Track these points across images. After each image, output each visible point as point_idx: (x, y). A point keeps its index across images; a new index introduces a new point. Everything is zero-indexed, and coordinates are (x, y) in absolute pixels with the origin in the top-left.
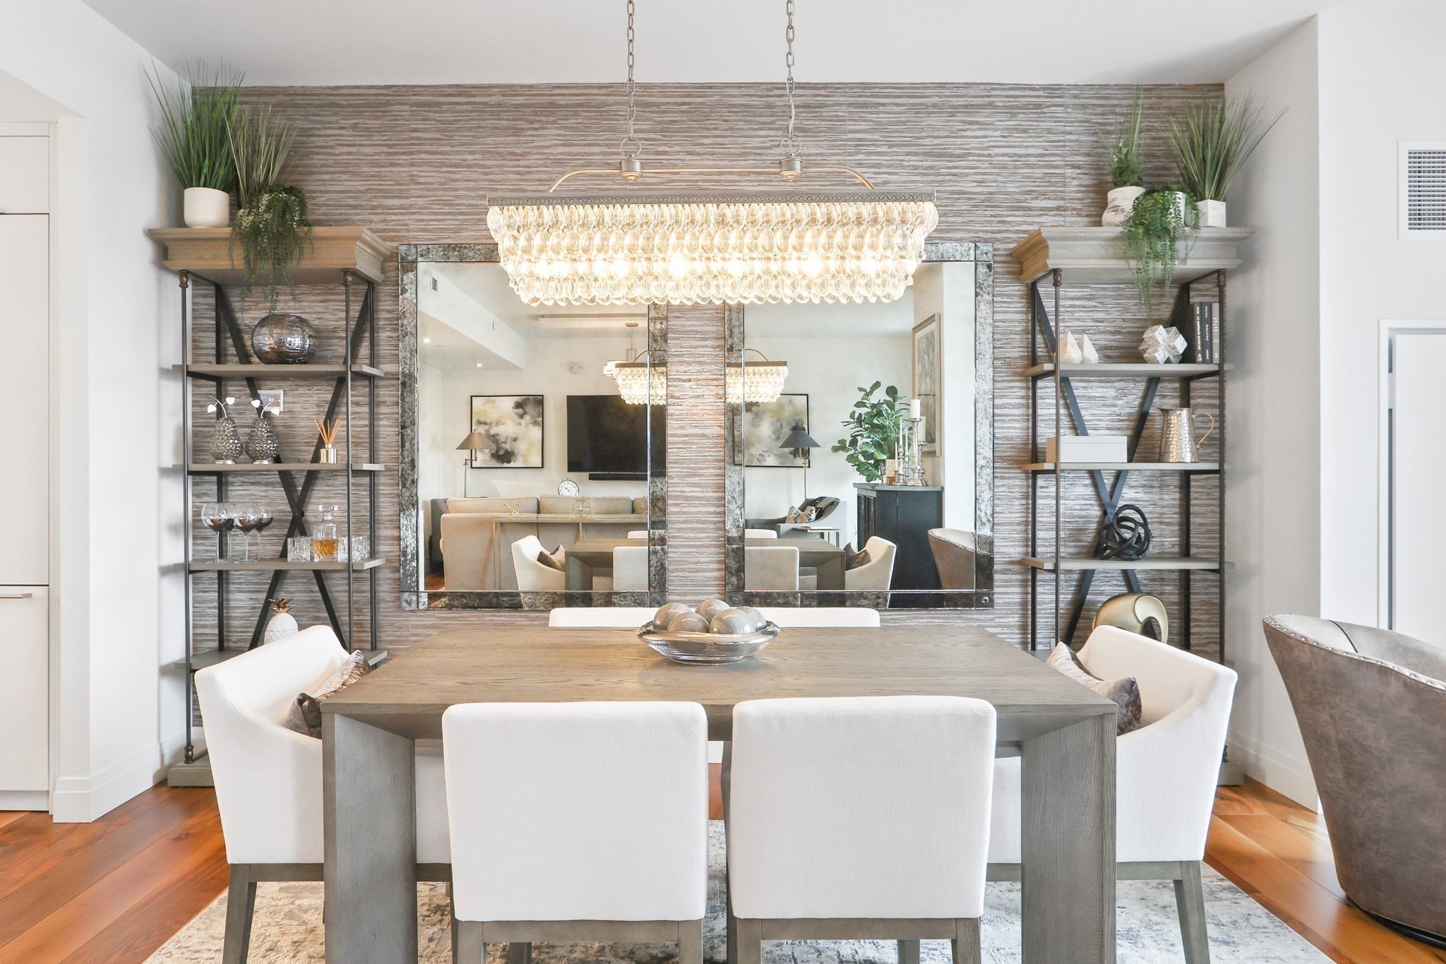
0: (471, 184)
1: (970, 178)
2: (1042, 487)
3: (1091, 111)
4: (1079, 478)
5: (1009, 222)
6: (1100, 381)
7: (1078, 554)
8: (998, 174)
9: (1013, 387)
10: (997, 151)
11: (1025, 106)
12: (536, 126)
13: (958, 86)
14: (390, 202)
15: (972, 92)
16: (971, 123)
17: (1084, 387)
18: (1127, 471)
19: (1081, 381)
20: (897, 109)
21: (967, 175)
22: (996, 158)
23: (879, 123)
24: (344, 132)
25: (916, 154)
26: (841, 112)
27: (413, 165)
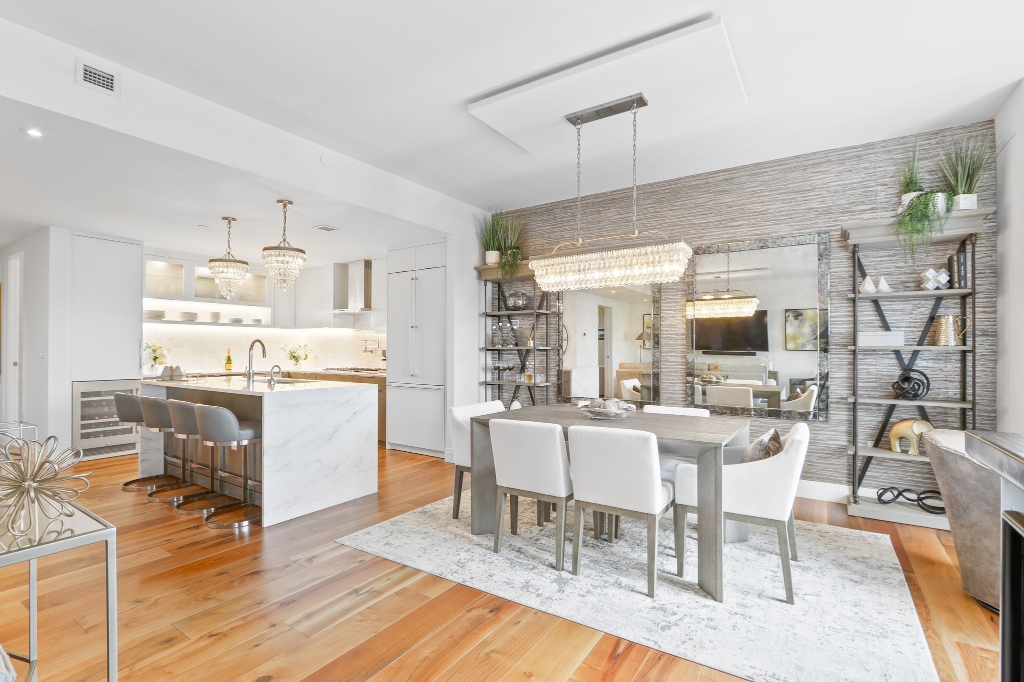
1: (816, 200)
2: (861, 359)
3: (894, 153)
4: (886, 354)
5: (840, 220)
6: (901, 301)
7: (886, 396)
8: (833, 196)
9: (843, 306)
10: (832, 184)
11: (850, 158)
12: (607, 209)
13: (808, 155)
15: (816, 157)
16: (816, 172)
17: (889, 305)
18: (919, 351)
19: (887, 301)
20: (773, 173)
21: (814, 199)
22: (832, 188)
23: (763, 181)
24: (538, 222)
25: (784, 193)
26: (743, 179)
27: (561, 231)
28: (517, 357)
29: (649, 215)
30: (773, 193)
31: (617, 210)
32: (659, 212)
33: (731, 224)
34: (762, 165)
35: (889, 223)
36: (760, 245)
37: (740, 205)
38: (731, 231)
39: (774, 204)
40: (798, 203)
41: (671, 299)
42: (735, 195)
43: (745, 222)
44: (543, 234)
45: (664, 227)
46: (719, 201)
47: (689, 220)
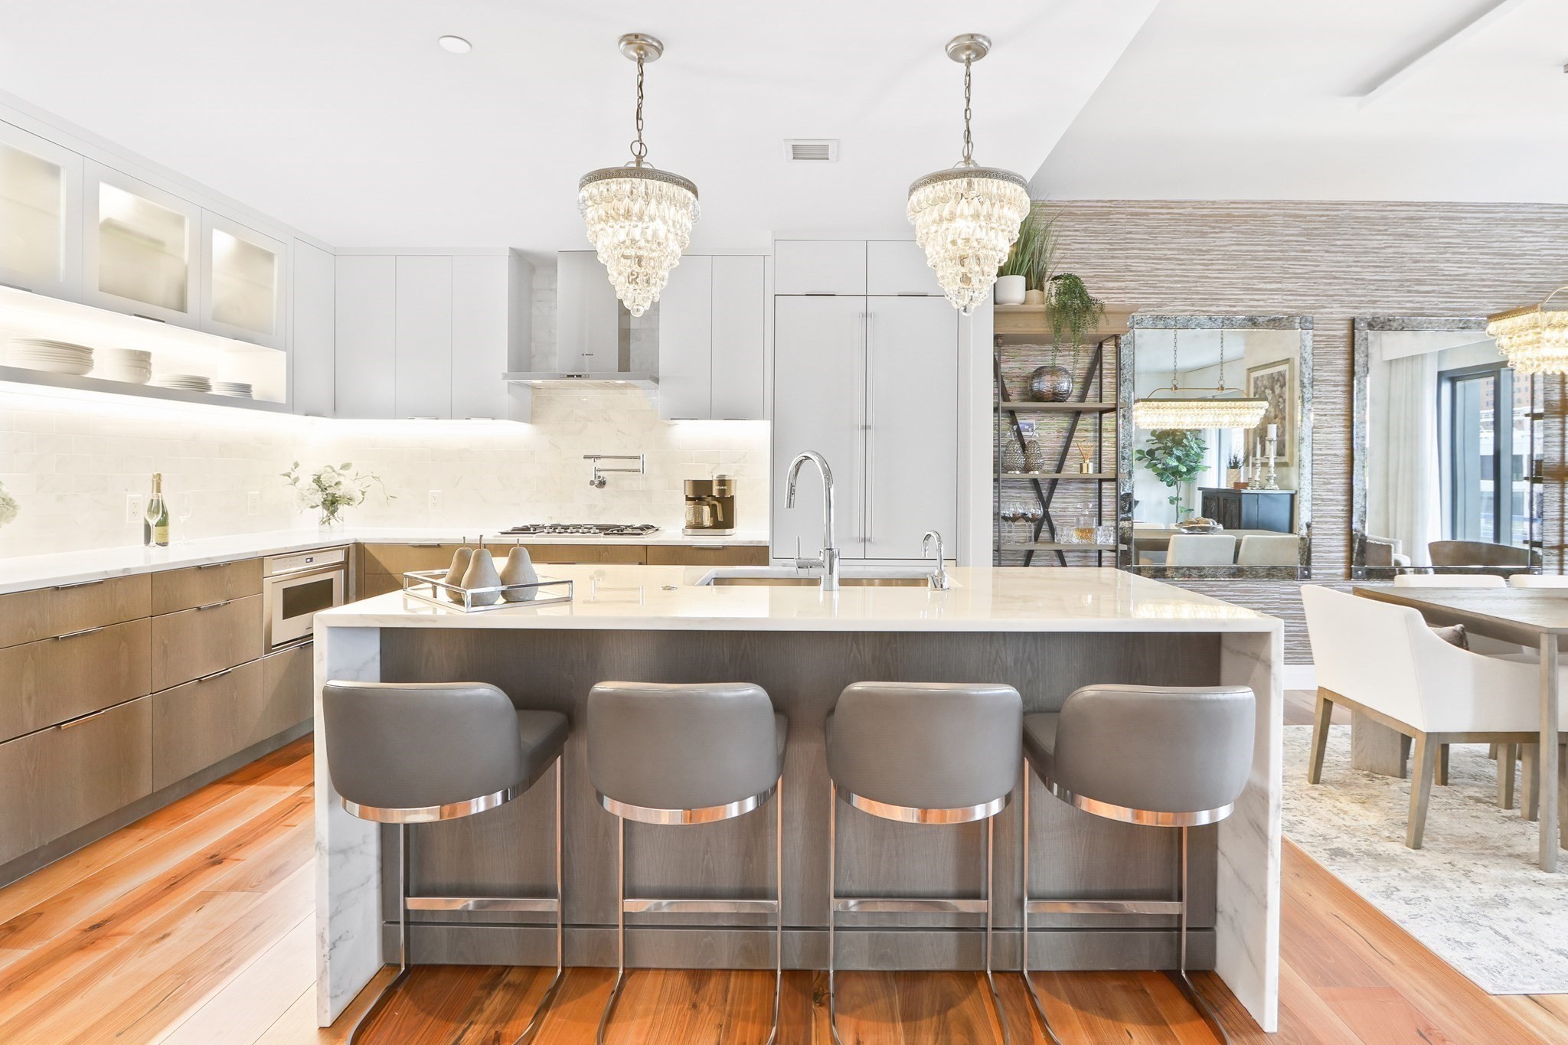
0: (1169, 272)
1: (1525, 271)
8: (1546, 269)
10: (1545, 252)
12: (1217, 230)
13: (1519, 205)
14: (1111, 285)
15: (1527, 210)
16: (1527, 232)
20: (1474, 221)
21: (1524, 269)
22: (1544, 257)
23: (1461, 231)
24: (1078, 233)
25: (1487, 254)
26: (1435, 222)
27: (1127, 258)
28: (1031, 494)
29: (1292, 254)
30: (1473, 250)
31: (1235, 235)
32: (1309, 251)
33: (1416, 288)
34: (1460, 208)
36: (1461, 325)
37: (1429, 261)
38: (1417, 299)
39: (1474, 268)
40: (1505, 271)
41: (1327, 397)
42: (1423, 245)
43: (1436, 288)
44: (1088, 258)
45: (1316, 278)
46: (1401, 250)
47: (1355, 272)
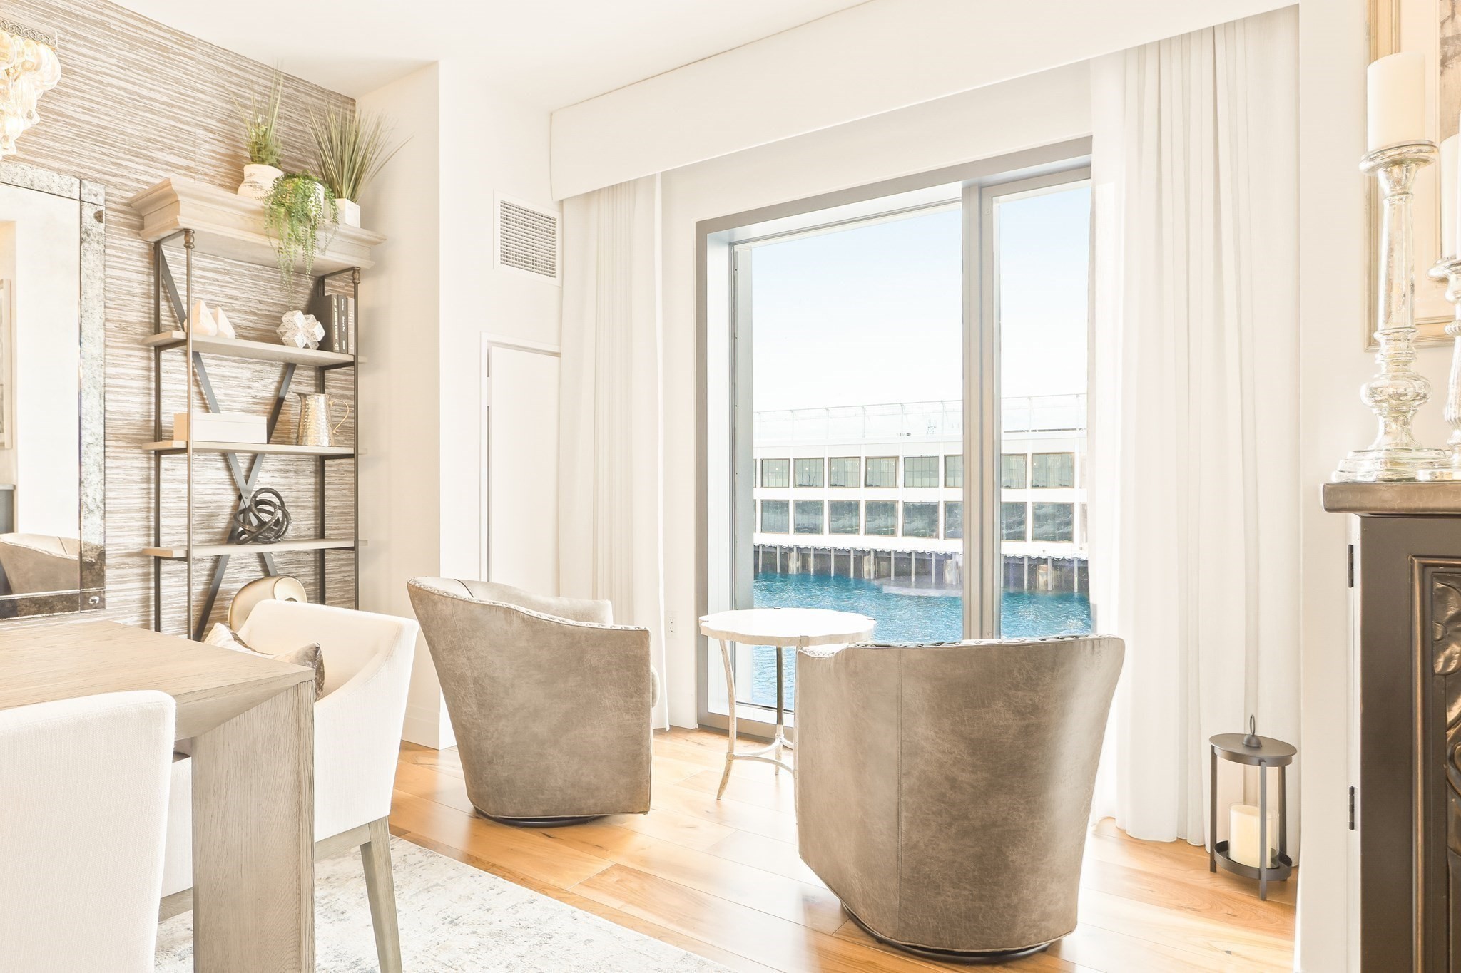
2: (166, 470)
3: (225, 77)
4: (211, 460)
5: (126, 167)
6: (235, 361)
7: (211, 541)
9: (130, 356)
11: (149, 43)
17: (216, 365)
18: (263, 453)
19: (213, 358)
22: (109, 88)
35: (253, 207)
